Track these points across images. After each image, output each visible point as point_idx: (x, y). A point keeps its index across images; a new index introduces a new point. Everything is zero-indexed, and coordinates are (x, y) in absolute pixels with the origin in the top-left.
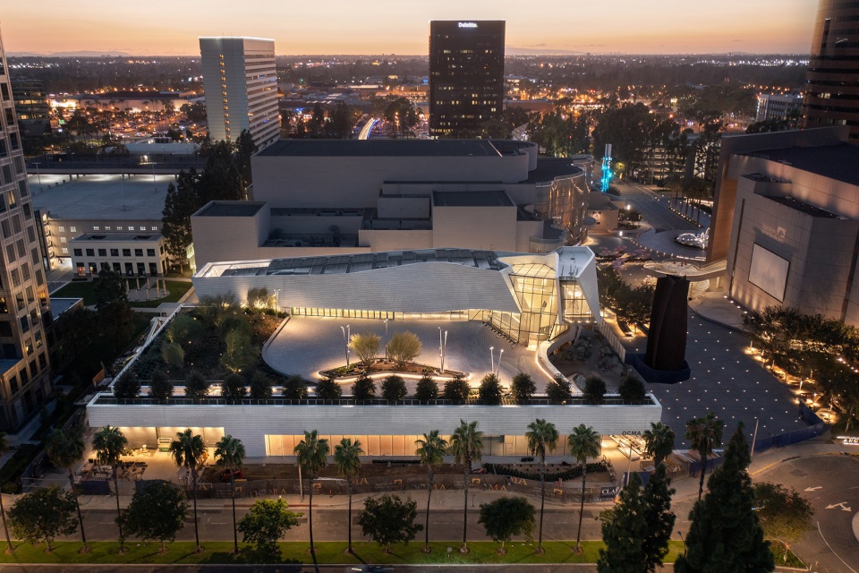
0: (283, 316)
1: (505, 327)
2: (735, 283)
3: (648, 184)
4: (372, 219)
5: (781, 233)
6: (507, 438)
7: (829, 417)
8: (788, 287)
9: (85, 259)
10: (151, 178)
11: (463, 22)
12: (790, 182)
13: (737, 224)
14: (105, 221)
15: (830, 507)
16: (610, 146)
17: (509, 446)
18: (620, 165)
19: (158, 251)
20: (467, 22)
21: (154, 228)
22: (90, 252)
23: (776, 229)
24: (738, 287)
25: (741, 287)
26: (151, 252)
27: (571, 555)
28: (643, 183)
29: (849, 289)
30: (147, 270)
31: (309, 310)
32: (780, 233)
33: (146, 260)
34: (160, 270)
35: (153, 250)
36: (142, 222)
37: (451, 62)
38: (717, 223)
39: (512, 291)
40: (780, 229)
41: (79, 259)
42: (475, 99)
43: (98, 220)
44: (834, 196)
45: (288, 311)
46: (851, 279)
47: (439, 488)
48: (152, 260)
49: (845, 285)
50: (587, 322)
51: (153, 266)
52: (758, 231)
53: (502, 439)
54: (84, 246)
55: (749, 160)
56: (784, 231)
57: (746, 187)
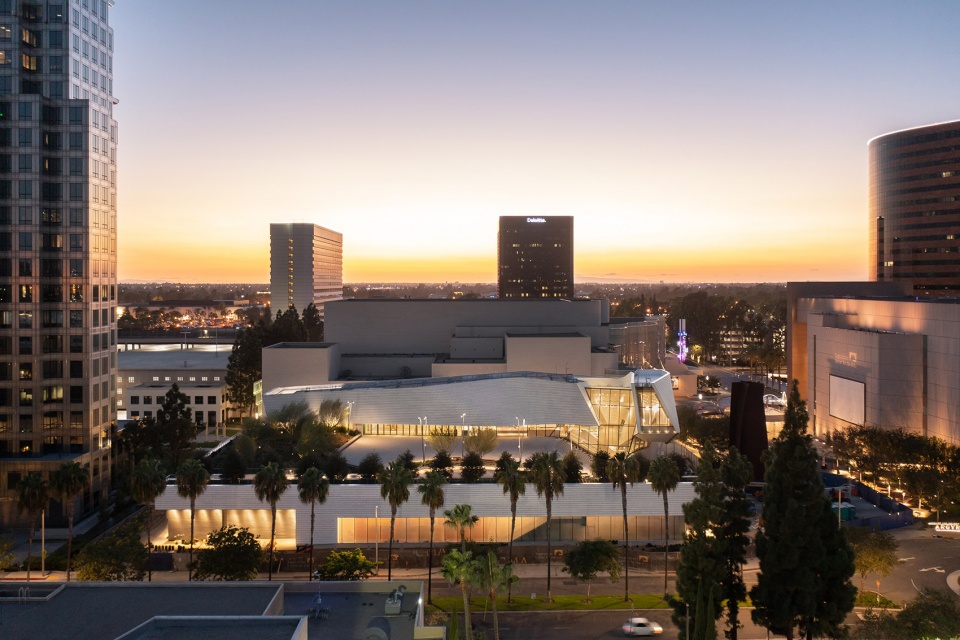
0: (353, 433)
1: (582, 442)
2: (818, 420)
3: (727, 365)
4: (444, 358)
5: (853, 358)
6: (590, 520)
7: (920, 513)
8: (868, 409)
9: (142, 407)
10: (212, 348)
11: (531, 217)
12: (856, 314)
13: (812, 362)
14: (166, 370)
15: (924, 570)
16: (684, 321)
17: (591, 530)
18: (697, 347)
19: (219, 399)
20: (536, 217)
21: (217, 379)
22: (148, 400)
23: (848, 355)
24: (821, 425)
25: (824, 424)
26: (212, 400)
27: (659, 603)
28: (721, 365)
29: (925, 404)
30: (206, 419)
31: (381, 426)
32: (851, 358)
33: (206, 408)
34: (219, 419)
35: (214, 398)
36: (204, 372)
37: (520, 256)
38: (794, 367)
39: (590, 405)
40: (851, 354)
41: (135, 408)
42: (544, 291)
43: (158, 370)
44: (896, 317)
45: (360, 429)
46: (925, 392)
47: (520, 562)
48: (212, 408)
49: (921, 400)
50: (666, 432)
51: (212, 414)
52: (831, 361)
53: (583, 521)
54: (142, 394)
55: (815, 302)
56: (855, 355)
57: (815, 323)
